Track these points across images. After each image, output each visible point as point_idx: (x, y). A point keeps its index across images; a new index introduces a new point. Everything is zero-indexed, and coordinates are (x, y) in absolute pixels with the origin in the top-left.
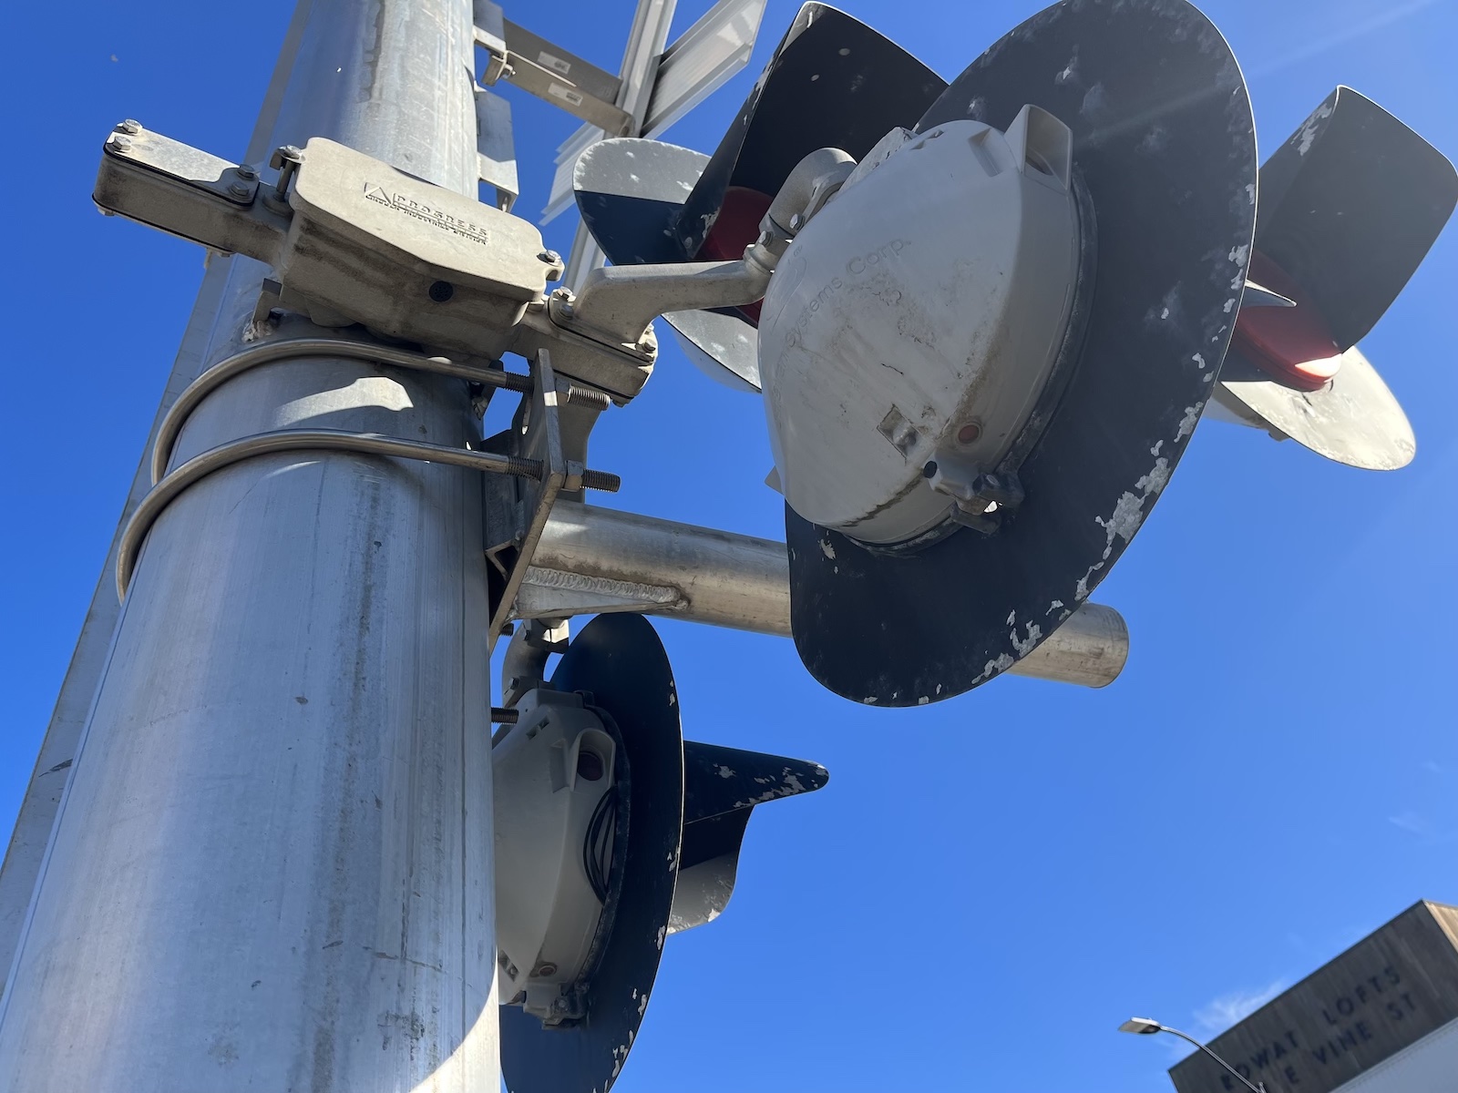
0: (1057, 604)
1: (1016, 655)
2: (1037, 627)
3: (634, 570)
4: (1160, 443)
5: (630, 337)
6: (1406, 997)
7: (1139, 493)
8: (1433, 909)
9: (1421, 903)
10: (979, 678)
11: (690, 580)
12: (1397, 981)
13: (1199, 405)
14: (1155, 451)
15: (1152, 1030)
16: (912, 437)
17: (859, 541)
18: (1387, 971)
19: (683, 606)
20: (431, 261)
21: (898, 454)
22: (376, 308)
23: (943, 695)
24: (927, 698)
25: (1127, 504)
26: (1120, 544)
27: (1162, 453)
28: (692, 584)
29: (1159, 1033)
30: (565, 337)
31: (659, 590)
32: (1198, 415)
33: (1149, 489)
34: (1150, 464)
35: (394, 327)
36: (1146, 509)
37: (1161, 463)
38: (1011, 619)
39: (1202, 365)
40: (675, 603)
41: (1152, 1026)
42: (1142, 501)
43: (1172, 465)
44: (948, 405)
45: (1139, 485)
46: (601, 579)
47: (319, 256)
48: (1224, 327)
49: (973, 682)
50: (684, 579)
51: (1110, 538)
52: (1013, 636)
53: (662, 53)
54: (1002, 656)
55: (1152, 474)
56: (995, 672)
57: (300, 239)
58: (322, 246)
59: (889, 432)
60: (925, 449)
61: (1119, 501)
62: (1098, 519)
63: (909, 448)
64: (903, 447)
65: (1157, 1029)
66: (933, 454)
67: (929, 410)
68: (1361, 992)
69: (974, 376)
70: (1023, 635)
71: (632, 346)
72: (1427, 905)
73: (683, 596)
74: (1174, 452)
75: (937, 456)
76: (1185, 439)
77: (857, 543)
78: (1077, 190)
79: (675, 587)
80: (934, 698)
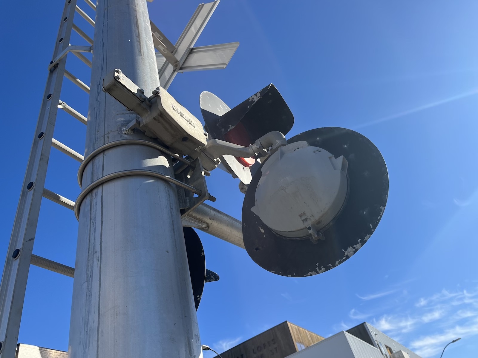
0: (330, 265)
1: (318, 273)
2: (324, 268)
3: (200, 217)
4: (360, 239)
5: (215, 158)
6: (276, 348)
7: (354, 248)
8: (289, 324)
9: (286, 322)
10: (306, 275)
11: (211, 222)
12: (275, 343)
13: (370, 235)
14: (359, 241)
15: (207, 349)
16: (306, 220)
17: (275, 232)
18: (273, 340)
19: (207, 229)
20: (188, 133)
21: (302, 222)
22: (167, 138)
23: (295, 276)
24: (291, 276)
25: (350, 249)
26: (348, 257)
27: (360, 242)
28: (211, 224)
29: (209, 350)
30: (202, 154)
31: (203, 223)
32: (370, 237)
33: (356, 248)
34: (357, 243)
35: (169, 144)
36: (355, 252)
37: (360, 244)
38: (317, 264)
39: (372, 227)
40: (205, 227)
41: (207, 348)
42: (354, 250)
43: (362, 245)
44: (317, 217)
45: (354, 246)
46: (192, 218)
47: (159, 121)
48: (377, 222)
49: (305, 275)
50: (210, 221)
51: (346, 255)
52: (317, 268)
53: (192, 47)
54: (314, 272)
55: (358, 245)
56: (311, 275)
57: (156, 116)
58: (161, 120)
59: (301, 216)
60: (308, 224)
61: (349, 248)
62: (343, 250)
63: (304, 222)
64: (303, 221)
65: (209, 349)
66: (310, 225)
67: (312, 216)
68: (264, 345)
69: (324, 212)
70: (320, 269)
71: (215, 160)
72: (288, 323)
73: (208, 226)
74: (363, 242)
75: (311, 226)
76: (366, 241)
77: (274, 233)
78: (348, 177)
79: (207, 224)
80: (292, 276)
